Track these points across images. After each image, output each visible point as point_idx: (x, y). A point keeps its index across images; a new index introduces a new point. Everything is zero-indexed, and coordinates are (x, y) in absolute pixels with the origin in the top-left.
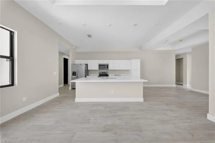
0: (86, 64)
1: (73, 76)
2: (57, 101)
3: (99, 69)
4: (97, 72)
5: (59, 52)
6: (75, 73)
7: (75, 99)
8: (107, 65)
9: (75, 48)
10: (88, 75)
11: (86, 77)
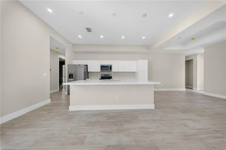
0: (85, 65)
1: (70, 79)
2: (46, 110)
3: (101, 71)
4: (99, 75)
5: (51, 50)
6: (72, 75)
7: (69, 106)
8: (110, 67)
9: (72, 46)
10: (88, 78)
11: (85, 80)
